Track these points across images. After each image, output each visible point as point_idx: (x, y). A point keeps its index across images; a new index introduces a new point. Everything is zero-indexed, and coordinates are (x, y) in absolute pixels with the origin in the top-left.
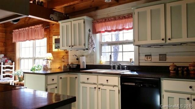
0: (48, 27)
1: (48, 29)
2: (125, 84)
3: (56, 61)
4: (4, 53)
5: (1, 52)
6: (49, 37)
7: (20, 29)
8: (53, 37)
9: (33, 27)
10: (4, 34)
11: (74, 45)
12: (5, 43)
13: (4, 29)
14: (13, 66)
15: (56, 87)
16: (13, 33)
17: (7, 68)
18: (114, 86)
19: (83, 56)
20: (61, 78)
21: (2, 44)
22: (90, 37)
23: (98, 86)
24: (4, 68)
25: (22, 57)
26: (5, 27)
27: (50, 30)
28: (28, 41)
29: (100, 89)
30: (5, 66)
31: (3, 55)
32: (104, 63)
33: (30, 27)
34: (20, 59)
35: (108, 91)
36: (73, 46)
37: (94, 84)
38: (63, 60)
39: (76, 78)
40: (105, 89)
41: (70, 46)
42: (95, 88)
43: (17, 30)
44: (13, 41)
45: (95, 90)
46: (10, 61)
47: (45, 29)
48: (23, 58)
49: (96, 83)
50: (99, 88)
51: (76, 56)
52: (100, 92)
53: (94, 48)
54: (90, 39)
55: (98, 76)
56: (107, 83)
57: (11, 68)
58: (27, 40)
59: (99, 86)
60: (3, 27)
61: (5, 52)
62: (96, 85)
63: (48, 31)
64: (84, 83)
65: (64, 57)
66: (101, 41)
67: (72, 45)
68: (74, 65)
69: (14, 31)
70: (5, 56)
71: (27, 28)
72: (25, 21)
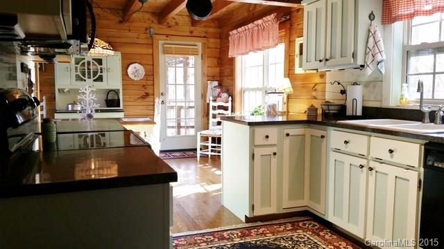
0: (288, 17)
1: (288, 22)
2: (436, 165)
3: (299, 96)
4: (218, 79)
5: (214, 77)
6: (290, 41)
7: (240, 29)
8: (297, 39)
9: (260, 22)
10: (219, 40)
11: (331, 58)
12: (219, 58)
13: (218, 30)
14: (229, 105)
15: (275, 154)
16: (230, 38)
17: (220, 107)
18: (409, 168)
19: (356, 84)
20: (288, 135)
21: (215, 61)
22: (371, 34)
23: (368, 162)
24: (214, 108)
25: (246, 87)
26: (219, 28)
27: (291, 25)
28: (251, 54)
29: (374, 171)
30: (216, 104)
31: (216, 83)
32: (411, 105)
33: (255, 22)
34: (242, 92)
35: (391, 180)
36: (327, 60)
37: (362, 156)
38: (314, 94)
39: (323, 137)
40: (386, 172)
41: (321, 61)
42: (362, 167)
43: (235, 32)
44: (230, 54)
45: (362, 172)
46: (225, 95)
47: (280, 23)
48: (249, 90)
49: (365, 154)
50: (371, 169)
51: (339, 84)
52: (372, 179)
53: (379, 63)
54: (371, 39)
55: (370, 136)
56: (392, 157)
57: (226, 109)
58: (250, 51)
59: (372, 164)
60: (215, 27)
61: (220, 76)
62: (365, 161)
63: (288, 26)
64: (338, 151)
65: (316, 87)
66: (408, 43)
67: (327, 58)
68: (331, 108)
69: (231, 33)
70: (220, 85)
71: (250, 26)
72: (249, 11)
